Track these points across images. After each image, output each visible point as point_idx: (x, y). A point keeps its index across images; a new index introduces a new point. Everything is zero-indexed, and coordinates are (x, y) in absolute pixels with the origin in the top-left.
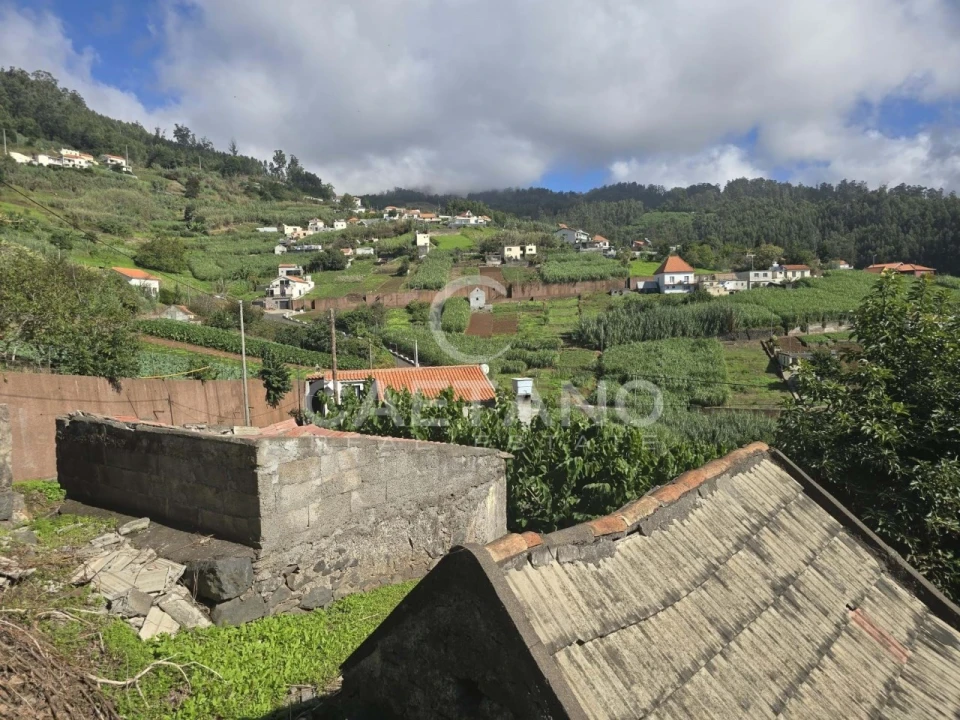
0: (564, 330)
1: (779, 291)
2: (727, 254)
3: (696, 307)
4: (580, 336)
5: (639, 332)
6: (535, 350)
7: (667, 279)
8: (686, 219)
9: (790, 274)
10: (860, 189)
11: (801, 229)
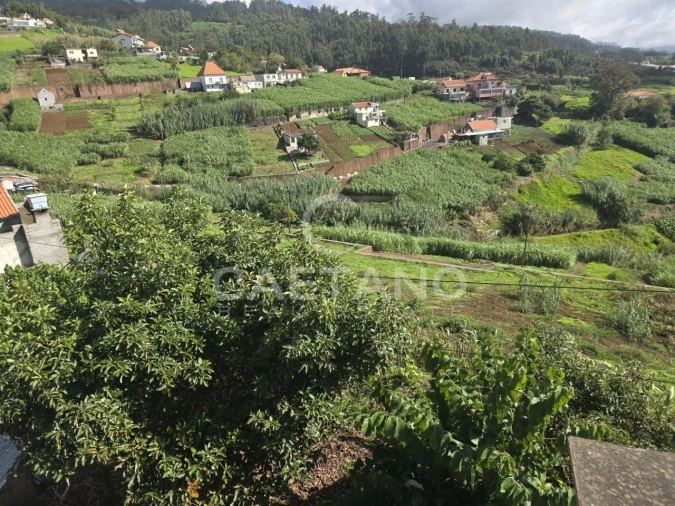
0: (130, 125)
1: (283, 89)
2: (249, 60)
3: (229, 103)
4: (144, 129)
5: (189, 124)
6: (106, 143)
7: (207, 81)
8: (224, 29)
9: (289, 76)
10: (333, 12)
11: (300, 40)
